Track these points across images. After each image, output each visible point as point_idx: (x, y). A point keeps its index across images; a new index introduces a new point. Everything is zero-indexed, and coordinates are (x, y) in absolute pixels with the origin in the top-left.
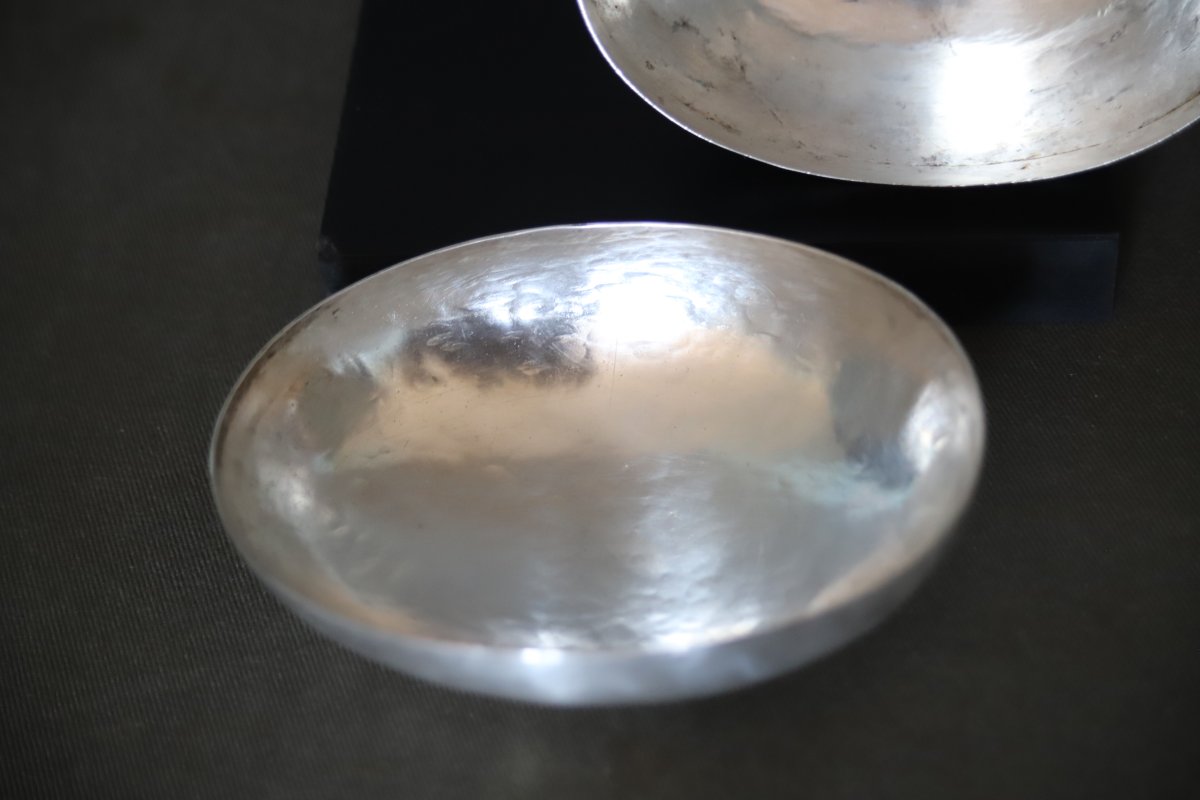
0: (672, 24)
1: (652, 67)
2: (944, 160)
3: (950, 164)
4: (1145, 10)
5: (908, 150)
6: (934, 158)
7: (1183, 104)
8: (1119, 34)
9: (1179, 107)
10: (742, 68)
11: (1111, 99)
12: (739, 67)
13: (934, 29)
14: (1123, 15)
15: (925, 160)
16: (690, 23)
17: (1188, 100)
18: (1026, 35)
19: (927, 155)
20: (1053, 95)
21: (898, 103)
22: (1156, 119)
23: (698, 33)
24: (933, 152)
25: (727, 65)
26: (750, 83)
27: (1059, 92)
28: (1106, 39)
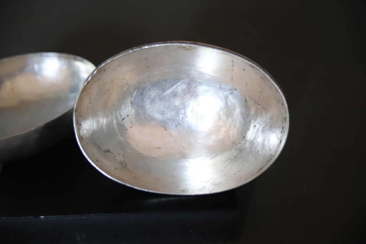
0: (104, 150)
1: (98, 162)
2: (187, 191)
3: (189, 192)
4: (243, 150)
5: (176, 188)
6: (184, 190)
7: (256, 173)
8: (236, 157)
9: (255, 174)
10: (126, 165)
11: (235, 174)
12: (125, 164)
13: (183, 157)
14: (237, 152)
15: (181, 191)
16: (110, 151)
17: (257, 172)
18: (210, 158)
19: (182, 189)
20: (218, 174)
21: (173, 176)
22: (249, 178)
23: (112, 154)
24: (184, 189)
25: (121, 163)
26: (128, 169)
27: (220, 173)
28: (233, 158)
